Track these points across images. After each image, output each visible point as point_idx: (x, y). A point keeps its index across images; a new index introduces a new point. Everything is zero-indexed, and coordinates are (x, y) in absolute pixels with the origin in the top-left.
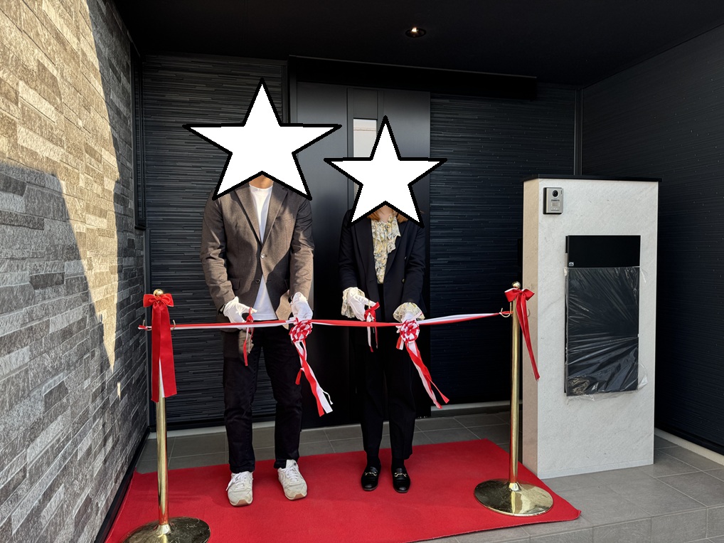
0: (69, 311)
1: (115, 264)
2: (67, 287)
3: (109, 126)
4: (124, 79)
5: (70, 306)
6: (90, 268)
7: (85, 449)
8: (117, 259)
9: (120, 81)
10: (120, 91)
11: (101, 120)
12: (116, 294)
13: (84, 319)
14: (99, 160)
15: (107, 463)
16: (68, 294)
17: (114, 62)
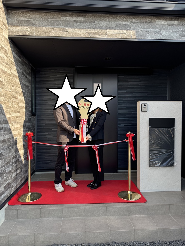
0: (4, 136)
1: (23, 125)
2: (4, 130)
3: (21, 90)
4: (28, 76)
5: (5, 135)
6: (13, 126)
7: (9, 170)
8: (23, 123)
9: (26, 77)
10: (26, 80)
11: (18, 88)
12: (22, 133)
13: (10, 138)
14: (17, 99)
15: (17, 176)
16: (4, 132)
17: (24, 73)
